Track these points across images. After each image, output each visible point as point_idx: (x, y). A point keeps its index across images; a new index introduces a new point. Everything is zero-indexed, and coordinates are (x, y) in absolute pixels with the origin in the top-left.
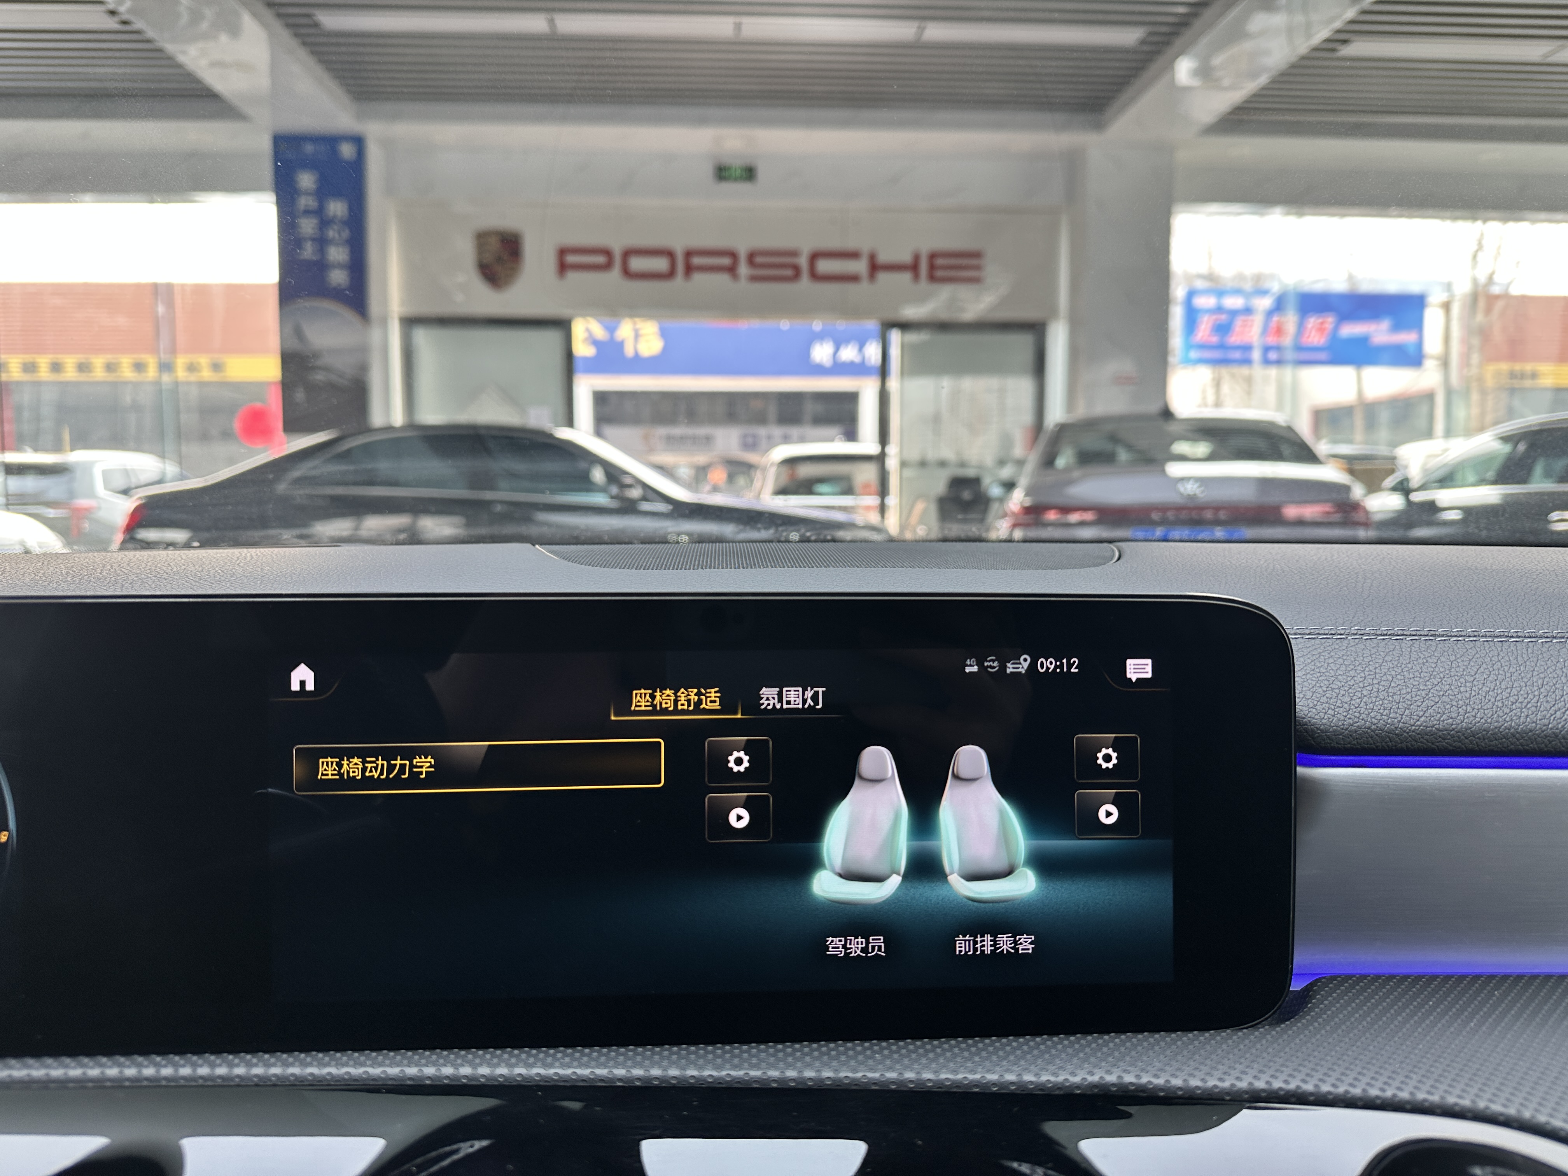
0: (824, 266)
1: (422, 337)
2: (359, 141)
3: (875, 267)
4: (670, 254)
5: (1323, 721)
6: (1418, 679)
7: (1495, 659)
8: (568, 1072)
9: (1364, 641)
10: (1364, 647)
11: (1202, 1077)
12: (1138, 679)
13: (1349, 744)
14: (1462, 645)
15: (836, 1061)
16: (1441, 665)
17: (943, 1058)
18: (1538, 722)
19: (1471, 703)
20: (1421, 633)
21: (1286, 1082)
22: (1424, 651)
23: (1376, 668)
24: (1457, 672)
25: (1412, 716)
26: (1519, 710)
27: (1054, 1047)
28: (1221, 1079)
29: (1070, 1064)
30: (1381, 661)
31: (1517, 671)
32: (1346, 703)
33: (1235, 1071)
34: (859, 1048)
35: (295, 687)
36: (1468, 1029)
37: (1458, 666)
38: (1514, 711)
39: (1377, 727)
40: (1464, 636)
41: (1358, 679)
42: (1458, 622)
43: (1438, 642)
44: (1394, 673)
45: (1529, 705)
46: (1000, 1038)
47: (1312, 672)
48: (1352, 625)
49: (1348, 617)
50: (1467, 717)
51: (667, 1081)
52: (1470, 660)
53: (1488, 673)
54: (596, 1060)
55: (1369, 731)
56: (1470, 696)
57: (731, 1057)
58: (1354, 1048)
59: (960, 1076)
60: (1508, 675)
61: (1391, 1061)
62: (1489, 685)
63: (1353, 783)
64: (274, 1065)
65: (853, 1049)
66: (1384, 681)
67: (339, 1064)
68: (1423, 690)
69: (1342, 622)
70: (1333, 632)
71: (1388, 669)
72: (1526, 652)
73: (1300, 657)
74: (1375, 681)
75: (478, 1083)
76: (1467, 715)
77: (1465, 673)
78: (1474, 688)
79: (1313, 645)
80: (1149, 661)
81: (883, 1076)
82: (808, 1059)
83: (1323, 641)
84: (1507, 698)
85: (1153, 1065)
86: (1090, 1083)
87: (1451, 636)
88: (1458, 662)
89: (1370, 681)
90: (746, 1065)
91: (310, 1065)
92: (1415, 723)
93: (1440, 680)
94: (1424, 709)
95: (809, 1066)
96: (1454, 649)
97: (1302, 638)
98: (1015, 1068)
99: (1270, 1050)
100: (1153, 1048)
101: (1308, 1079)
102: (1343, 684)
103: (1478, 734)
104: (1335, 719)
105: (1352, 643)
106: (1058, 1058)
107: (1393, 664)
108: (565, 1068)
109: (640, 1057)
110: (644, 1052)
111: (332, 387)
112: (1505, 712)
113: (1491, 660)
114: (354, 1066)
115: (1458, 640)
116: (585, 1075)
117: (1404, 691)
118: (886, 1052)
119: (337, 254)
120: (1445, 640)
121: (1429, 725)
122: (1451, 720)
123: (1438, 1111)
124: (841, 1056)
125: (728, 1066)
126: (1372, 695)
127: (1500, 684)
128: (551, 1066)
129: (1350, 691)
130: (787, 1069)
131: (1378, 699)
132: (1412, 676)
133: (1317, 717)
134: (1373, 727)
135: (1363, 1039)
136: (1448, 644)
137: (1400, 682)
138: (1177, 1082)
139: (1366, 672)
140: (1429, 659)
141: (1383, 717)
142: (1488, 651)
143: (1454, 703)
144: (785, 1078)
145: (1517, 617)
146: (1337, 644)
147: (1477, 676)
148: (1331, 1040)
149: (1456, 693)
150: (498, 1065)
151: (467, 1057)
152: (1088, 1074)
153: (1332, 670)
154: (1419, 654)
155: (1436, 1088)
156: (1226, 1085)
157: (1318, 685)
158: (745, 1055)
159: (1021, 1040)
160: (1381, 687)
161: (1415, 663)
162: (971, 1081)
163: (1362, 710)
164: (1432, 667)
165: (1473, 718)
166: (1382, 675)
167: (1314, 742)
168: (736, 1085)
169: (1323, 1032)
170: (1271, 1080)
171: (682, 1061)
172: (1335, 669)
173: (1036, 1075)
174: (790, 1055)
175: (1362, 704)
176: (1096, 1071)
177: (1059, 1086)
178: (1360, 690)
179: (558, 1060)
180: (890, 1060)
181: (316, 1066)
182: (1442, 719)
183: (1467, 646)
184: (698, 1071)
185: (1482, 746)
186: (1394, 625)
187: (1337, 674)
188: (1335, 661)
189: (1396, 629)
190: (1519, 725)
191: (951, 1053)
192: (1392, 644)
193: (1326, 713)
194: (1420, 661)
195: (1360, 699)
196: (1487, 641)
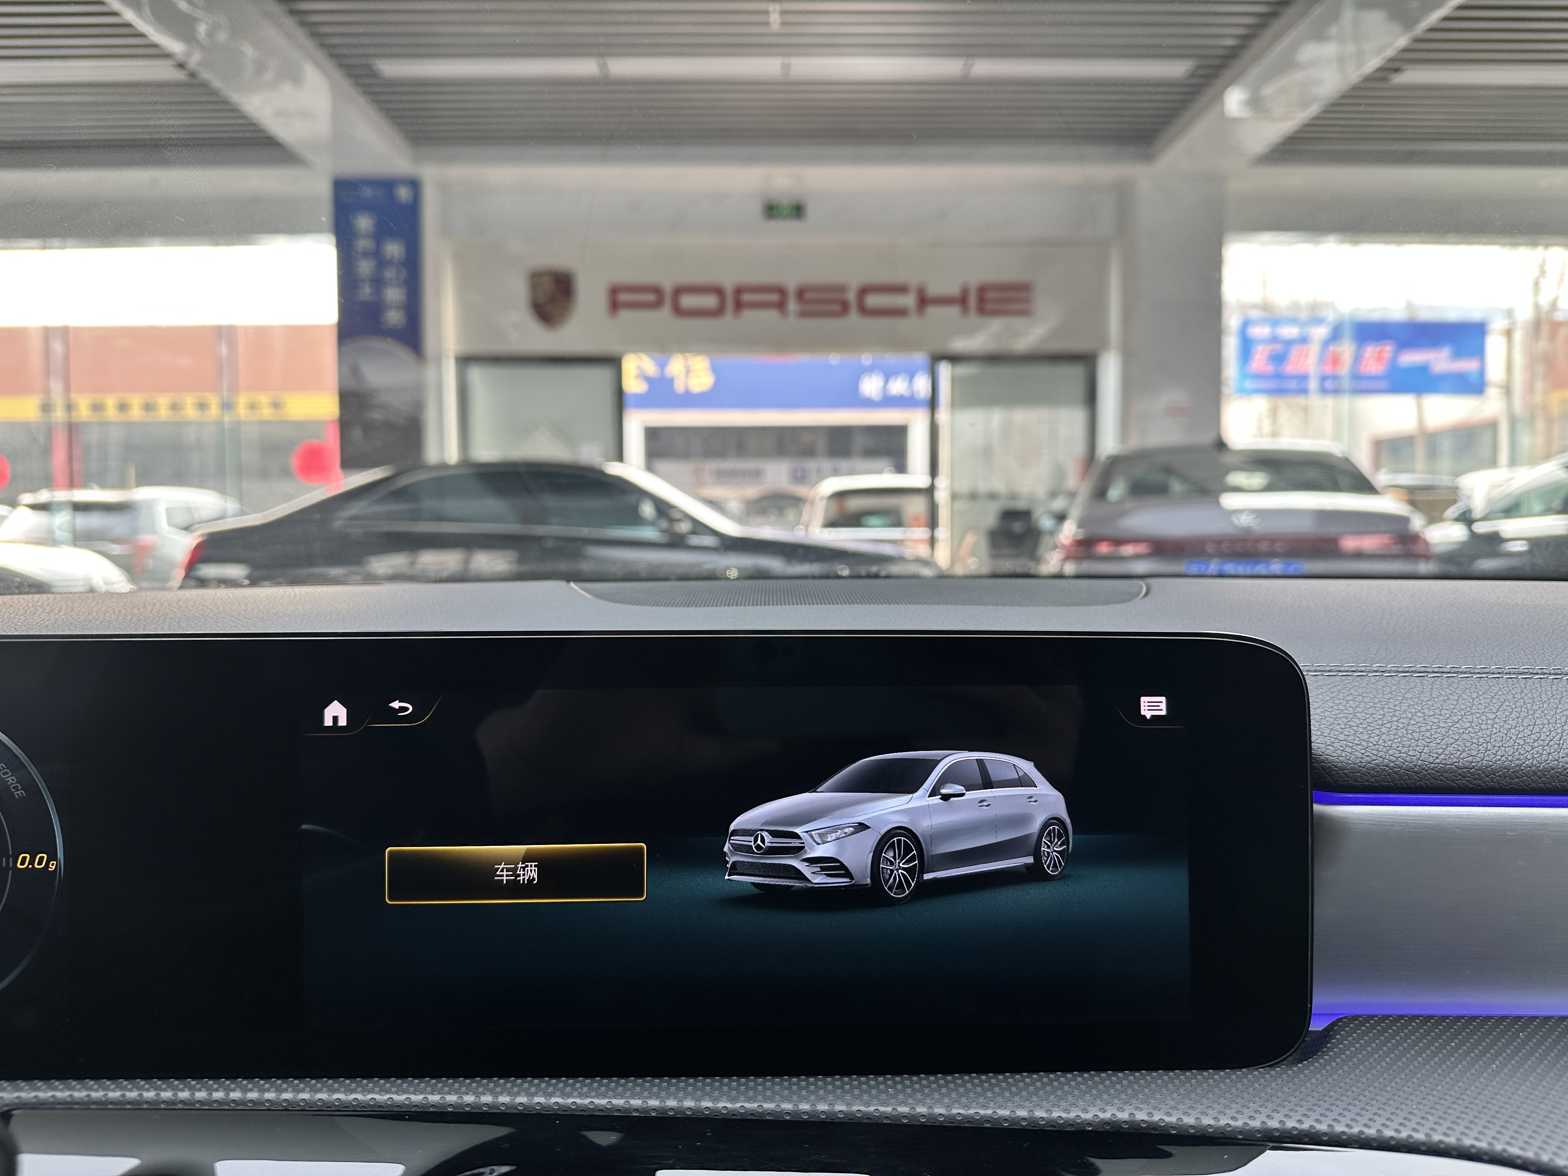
0: (873, 301)
1: (477, 375)
2: (415, 185)
3: (924, 301)
4: (718, 291)
5: (1341, 758)
6: (1438, 717)
7: (1518, 696)
8: (587, 1101)
9: (1384, 678)
10: (1384, 684)
11: (1215, 1116)
12: (1153, 716)
13: (1367, 782)
14: (1485, 682)
15: (849, 1095)
16: (1462, 702)
17: (956, 1093)
18: (1560, 760)
19: (1492, 741)
20: (1443, 670)
21: (1299, 1121)
22: (1446, 688)
23: (1395, 705)
24: (1478, 709)
25: (1431, 754)
26: (1541, 748)
27: (1068, 1083)
28: (1233, 1118)
29: (1082, 1101)
30: (1400, 698)
31: (1540, 708)
32: (1364, 740)
33: (1249, 1110)
34: (872, 1083)
35: (328, 722)
36: (1490, 1070)
37: (1480, 704)
38: (1536, 749)
39: (1396, 764)
40: (1487, 673)
41: (1377, 717)
42: (1482, 658)
43: (1461, 679)
44: (1413, 710)
45: (1552, 743)
46: (1014, 1074)
47: (1330, 710)
48: (1374, 662)
49: (1370, 654)
50: (1488, 754)
51: (682, 1112)
52: (1492, 698)
53: (1510, 710)
54: (614, 1090)
55: (1387, 768)
56: (1491, 734)
57: (746, 1089)
58: (1371, 1089)
59: (971, 1112)
60: (1531, 712)
61: (1408, 1102)
62: (1511, 722)
63: (1369, 821)
64: (303, 1091)
65: (867, 1083)
66: (1403, 718)
67: (365, 1091)
68: (1442, 728)
69: (1363, 659)
70: (1354, 669)
71: (1408, 706)
72: (1550, 689)
73: (1319, 694)
74: (1395, 719)
75: (499, 1111)
76: (1488, 752)
77: (1486, 710)
78: (1495, 726)
79: (1333, 683)
80: (1163, 699)
81: (895, 1110)
82: (821, 1092)
83: (1343, 678)
84: (1529, 735)
85: (1166, 1103)
86: (1102, 1120)
87: (1474, 673)
88: (1480, 700)
89: (1389, 718)
90: (760, 1098)
91: (337, 1091)
92: (1434, 760)
93: (1460, 717)
94: (1444, 747)
95: (823, 1099)
96: (1476, 686)
97: (1322, 675)
98: (1027, 1104)
99: (1285, 1089)
100: (1167, 1086)
101: (1322, 1119)
102: (1362, 721)
103: (1499, 772)
104: (1353, 756)
105: (1373, 680)
106: (1071, 1094)
107: (1413, 701)
108: (582, 1098)
109: (657, 1088)
110: (660, 1083)
111: (388, 426)
112: (1527, 749)
113: (1514, 698)
114: (379, 1093)
115: (1481, 677)
116: (602, 1105)
117: (1423, 729)
118: (899, 1087)
119: (394, 294)
120: (1467, 677)
121: (1448, 763)
122: (1471, 758)
123: (1454, 1153)
124: (854, 1090)
125: (742, 1098)
126: (1390, 732)
127: (1522, 722)
128: (569, 1095)
129: (1369, 728)
130: (802, 1102)
131: (1397, 737)
132: (1432, 713)
133: (1334, 754)
134: (1392, 764)
135: (1381, 1080)
136: (1471, 682)
137: (1420, 720)
138: (1189, 1120)
139: (1385, 710)
140: (1450, 696)
141: (1402, 754)
142: (1511, 688)
143: (1475, 741)
144: (799, 1110)
145: (1543, 654)
146: (1357, 681)
147: (1499, 713)
148: (1348, 1080)
149: (1476, 731)
150: (518, 1094)
151: (488, 1085)
152: (1100, 1111)
153: (1351, 707)
154: (1441, 691)
155: (1453, 1130)
156: (1239, 1123)
157: (1336, 722)
158: (760, 1088)
159: (1035, 1076)
160: (1400, 724)
161: (1436, 700)
162: (982, 1117)
163: (1381, 748)
164: (1453, 704)
165: (1493, 756)
166: (1401, 712)
167: (1331, 779)
168: (749, 1117)
169: (1340, 1072)
170: (1284, 1119)
171: (697, 1093)
172: (1354, 706)
173: (1048, 1111)
174: (804, 1088)
175: (1381, 742)
176: (1107, 1108)
177: (1071, 1123)
178: (1378, 727)
179: (577, 1089)
180: (902, 1095)
181: (342, 1092)
182: (1462, 757)
183: (1490, 683)
184: (713, 1103)
185: (1503, 784)
186: (1416, 662)
187: (1356, 711)
188: (1354, 698)
189: (1418, 666)
190: (1541, 763)
191: (963, 1089)
192: (1414, 682)
193: (1343, 751)
194: (1442, 698)
195: (1378, 737)
196: (1511, 678)
